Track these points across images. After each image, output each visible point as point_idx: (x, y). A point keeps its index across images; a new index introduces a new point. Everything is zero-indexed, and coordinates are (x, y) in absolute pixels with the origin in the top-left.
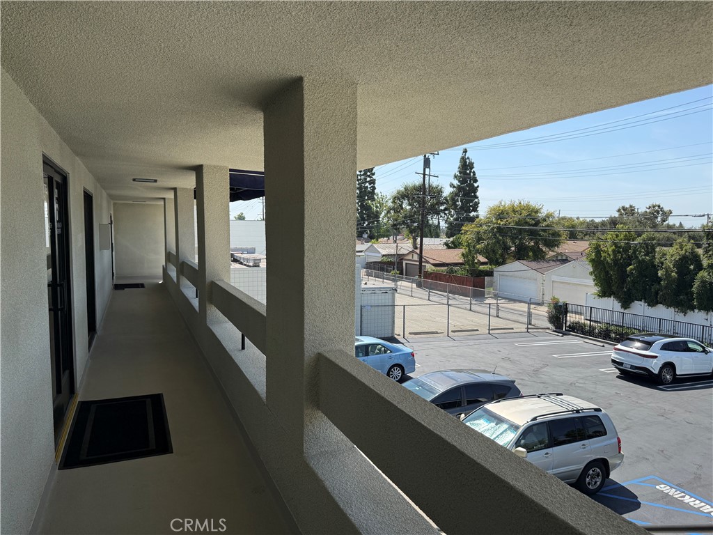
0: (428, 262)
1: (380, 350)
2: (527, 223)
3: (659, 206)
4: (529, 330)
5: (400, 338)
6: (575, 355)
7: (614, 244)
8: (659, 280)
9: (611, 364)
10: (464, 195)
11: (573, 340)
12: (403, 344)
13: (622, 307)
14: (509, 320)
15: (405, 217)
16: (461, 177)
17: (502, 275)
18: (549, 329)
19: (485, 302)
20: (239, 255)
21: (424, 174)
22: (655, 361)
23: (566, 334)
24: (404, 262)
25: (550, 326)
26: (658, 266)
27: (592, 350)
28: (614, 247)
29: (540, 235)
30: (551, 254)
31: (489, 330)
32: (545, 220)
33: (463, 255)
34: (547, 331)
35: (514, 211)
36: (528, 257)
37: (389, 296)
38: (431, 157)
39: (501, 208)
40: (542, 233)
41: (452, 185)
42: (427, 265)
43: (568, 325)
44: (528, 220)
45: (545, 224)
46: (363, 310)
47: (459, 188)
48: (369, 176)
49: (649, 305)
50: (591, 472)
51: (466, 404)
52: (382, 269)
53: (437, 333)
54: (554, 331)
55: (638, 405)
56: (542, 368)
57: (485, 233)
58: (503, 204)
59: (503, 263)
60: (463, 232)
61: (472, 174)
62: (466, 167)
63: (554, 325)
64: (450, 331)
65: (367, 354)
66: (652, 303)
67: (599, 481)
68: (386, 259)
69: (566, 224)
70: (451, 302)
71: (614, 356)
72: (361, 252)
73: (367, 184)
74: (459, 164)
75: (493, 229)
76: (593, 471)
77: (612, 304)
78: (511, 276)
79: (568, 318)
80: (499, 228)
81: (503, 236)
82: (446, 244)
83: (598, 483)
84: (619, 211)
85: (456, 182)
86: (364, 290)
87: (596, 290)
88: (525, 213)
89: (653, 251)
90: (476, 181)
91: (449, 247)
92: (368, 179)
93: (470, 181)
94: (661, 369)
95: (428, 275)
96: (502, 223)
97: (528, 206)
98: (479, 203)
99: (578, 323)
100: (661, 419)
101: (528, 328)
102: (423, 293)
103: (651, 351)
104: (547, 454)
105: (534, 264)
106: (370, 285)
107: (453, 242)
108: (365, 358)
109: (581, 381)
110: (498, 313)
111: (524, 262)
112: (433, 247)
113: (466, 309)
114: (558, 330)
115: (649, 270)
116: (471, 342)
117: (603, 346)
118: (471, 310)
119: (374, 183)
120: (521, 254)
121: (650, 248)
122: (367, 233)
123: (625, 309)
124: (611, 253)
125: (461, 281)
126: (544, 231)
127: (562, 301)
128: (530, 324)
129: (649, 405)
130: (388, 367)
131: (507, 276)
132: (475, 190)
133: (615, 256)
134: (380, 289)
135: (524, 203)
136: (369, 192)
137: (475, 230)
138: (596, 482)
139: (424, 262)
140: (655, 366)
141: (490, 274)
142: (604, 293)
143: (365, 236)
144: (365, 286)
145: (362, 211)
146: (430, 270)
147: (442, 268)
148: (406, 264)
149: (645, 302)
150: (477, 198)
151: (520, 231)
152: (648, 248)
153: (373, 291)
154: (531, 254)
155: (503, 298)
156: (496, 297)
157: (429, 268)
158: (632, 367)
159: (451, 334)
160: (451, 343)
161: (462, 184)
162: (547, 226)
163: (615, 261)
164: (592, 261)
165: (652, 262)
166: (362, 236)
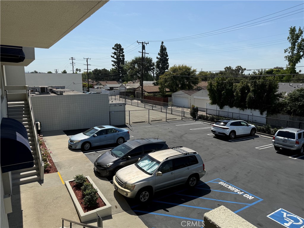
0: (145, 92)
1: (114, 131)
2: (185, 74)
3: (240, 67)
4: (183, 119)
5: (128, 125)
6: (199, 129)
7: (217, 82)
8: (234, 96)
9: (211, 132)
10: (162, 62)
11: (199, 123)
12: (128, 127)
13: (220, 108)
14: (176, 115)
15: (136, 72)
16: (161, 54)
17: (175, 96)
18: (191, 118)
19: (168, 108)
20: (55, 90)
21: (143, 52)
22: (228, 130)
23: (197, 120)
24: (136, 92)
25: (191, 117)
26: (234, 91)
27: (206, 126)
28: (217, 83)
29: (190, 79)
30: (195, 87)
31: (166, 120)
32: (192, 73)
33: (159, 88)
34: (190, 119)
35: (180, 69)
36: (186, 88)
37: (122, 107)
38: (145, 45)
39: (175, 68)
40: (191, 78)
41: (157, 58)
42: (145, 93)
43: (198, 116)
44: (186, 73)
45: (192, 74)
46: (111, 114)
47: (160, 59)
48: (121, 53)
49: (230, 107)
50: (192, 179)
51: (144, 153)
52: (127, 95)
53: (144, 122)
54: (193, 119)
55: (219, 148)
56: (184, 135)
57: (168, 78)
58: (176, 66)
59: (176, 91)
60: (160, 78)
61: (166, 53)
62: (163, 50)
63: (193, 117)
64: (150, 121)
65: (107, 133)
66: (231, 106)
67: (195, 182)
68: (128, 91)
69: (203, 75)
70: (154, 108)
71: (212, 129)
72: (118, 87)
73: (121, 57)
74: (160, 49)
75: (171, 77)
76: (193, 179)
77: (216, 107)
78: (179, 97)
79: (198, 113)
80: (174, 77)
81: (176, 80)
82: (154, 84)
83: (195, 184)
84: (225, 69)
85: (159, 57)
86: (111, 104)
87: (210, 101)
88: (184, 70)
89: (232, 85)
90: (167, 56)
91: (155, 85)
92: (121, 55)
93: (165, 56)
94: (230, 133)
95: (145, 97)
96: (175, 74)
97: (186, 67)
98: (169, 66)
99: (202, 115)
100: (227, 154)
101: (182, 118)
102: (143, 105)
103: (226, 126)
104: (172, 173)
105: (187, 92)
106: (114, 102)
107: (156, 83)
108: (106, 135)
109: (199, 140)
110: (172, 112)
111: (184, 91)
112: (149, 85)
113: (159, 111)
114: (194, 119)
115: (230, 92)
116: (158, 125)
117: (211, 124)
118: (161, 111)
119: (124, 57)
120: (183, 88)
121: (231, 84)
122: (121, 79)
123: (221, 109)
124: (216, 86)
125: (159, 99)
126: (192, 77)
127: (196, 106)
128: (184, 116)
129: (224, 148)
130: (117, 138)
131: (177, 97)
132: (167, 60)
133: (217, 87)
134: (118, 104)
135: (184, 65)
136: (122, 61)
137: (164, 77)
138: (194, 183)
139: (144, 91)
140: (227, 132)
141: (170, 96)
142: (213, 103)
143: (121, 80)
144: (112, 103)
145: (119, 70)
146: (146, 95)
147: (151, 94)
148: (137, 92)
149: (229, 106)
150: (168, 63)
151: (182, 78)
152: (230, 84)
153: (115, 105)
154: (187, 87)
155: (175, 106)
156: (172, 106)
157: (146, 94)
158: (219, 133)
159: (150, 122)
160: (150, 126)
161: (161, 57)
162: (193, 75)
163: (218, 89)
164: (208, 89)
165: (232, 89)
166: (119, 81)
